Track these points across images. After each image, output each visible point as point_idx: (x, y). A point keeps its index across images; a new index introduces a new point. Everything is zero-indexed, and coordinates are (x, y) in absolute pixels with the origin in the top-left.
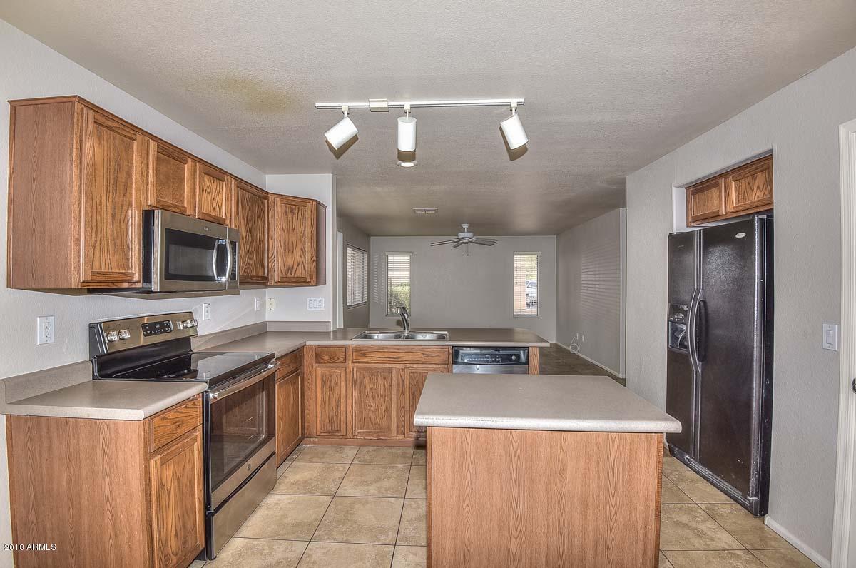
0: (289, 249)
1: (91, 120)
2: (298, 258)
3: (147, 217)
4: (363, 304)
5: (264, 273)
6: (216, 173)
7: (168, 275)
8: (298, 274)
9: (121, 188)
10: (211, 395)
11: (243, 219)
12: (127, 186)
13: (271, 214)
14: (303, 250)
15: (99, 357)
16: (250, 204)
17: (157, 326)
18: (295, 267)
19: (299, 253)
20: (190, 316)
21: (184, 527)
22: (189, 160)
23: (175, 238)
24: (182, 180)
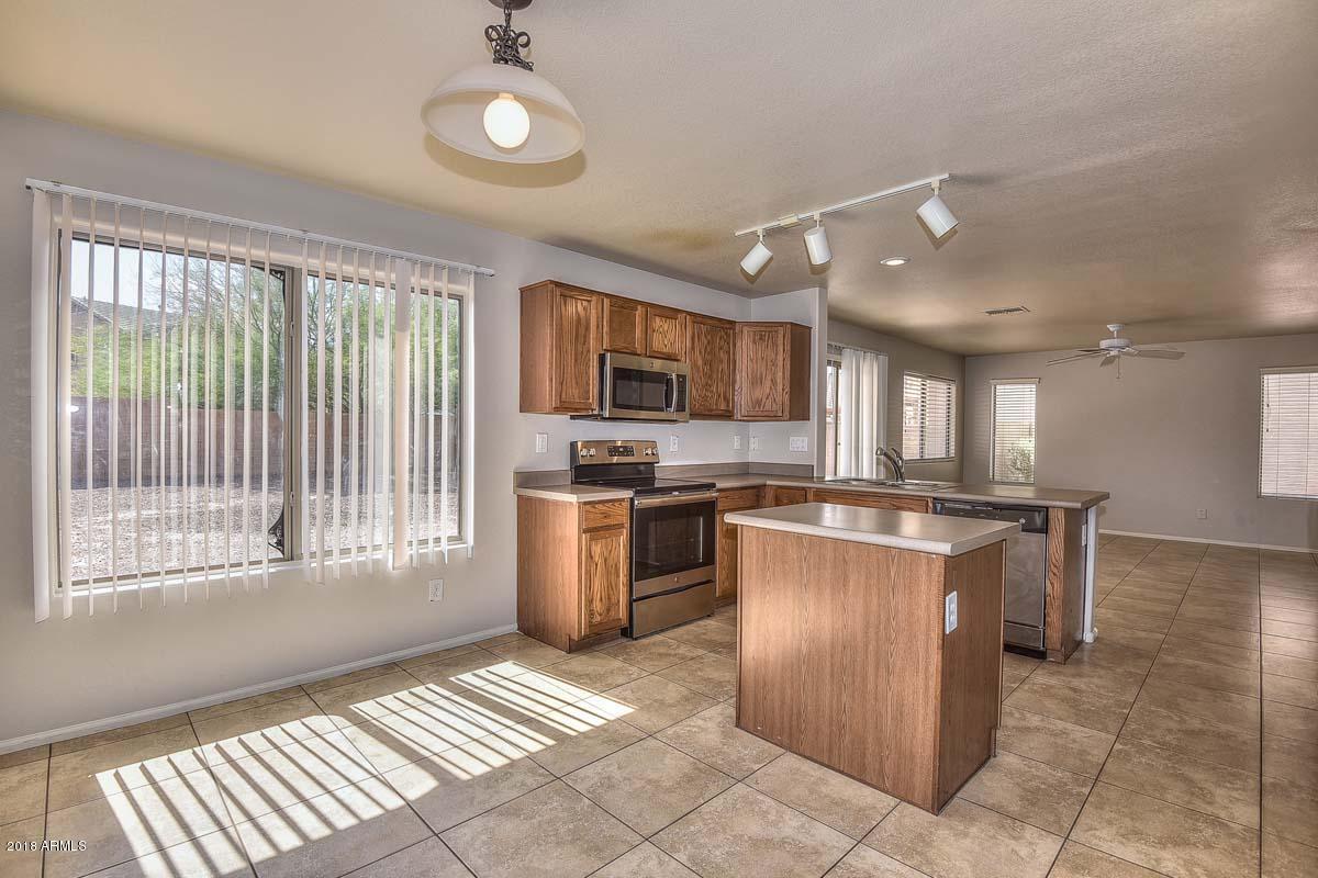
0: (756, 381)
1: (558, 293)
2: (768, 390)
3: (602, 359)
4: (948, 459)
5: (728, 406)
6: (670, 313)
7: (615, 405)
8: (768, 407)
9: (581, 340)
10: (636, 502)
11: (700, 352)
12: (586, 337)
13: (738, 344)
14: (774, 382)
15: (576, 468)
16: (709, 337)
17: (621, 450)
18: (764, 400)
19: (768, 383)
20: (653, 444)
21: (609, 598)
22: (639, 307)
23: (621, 374)
24: (633, 325)
